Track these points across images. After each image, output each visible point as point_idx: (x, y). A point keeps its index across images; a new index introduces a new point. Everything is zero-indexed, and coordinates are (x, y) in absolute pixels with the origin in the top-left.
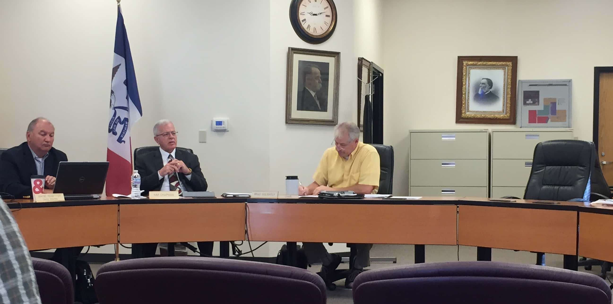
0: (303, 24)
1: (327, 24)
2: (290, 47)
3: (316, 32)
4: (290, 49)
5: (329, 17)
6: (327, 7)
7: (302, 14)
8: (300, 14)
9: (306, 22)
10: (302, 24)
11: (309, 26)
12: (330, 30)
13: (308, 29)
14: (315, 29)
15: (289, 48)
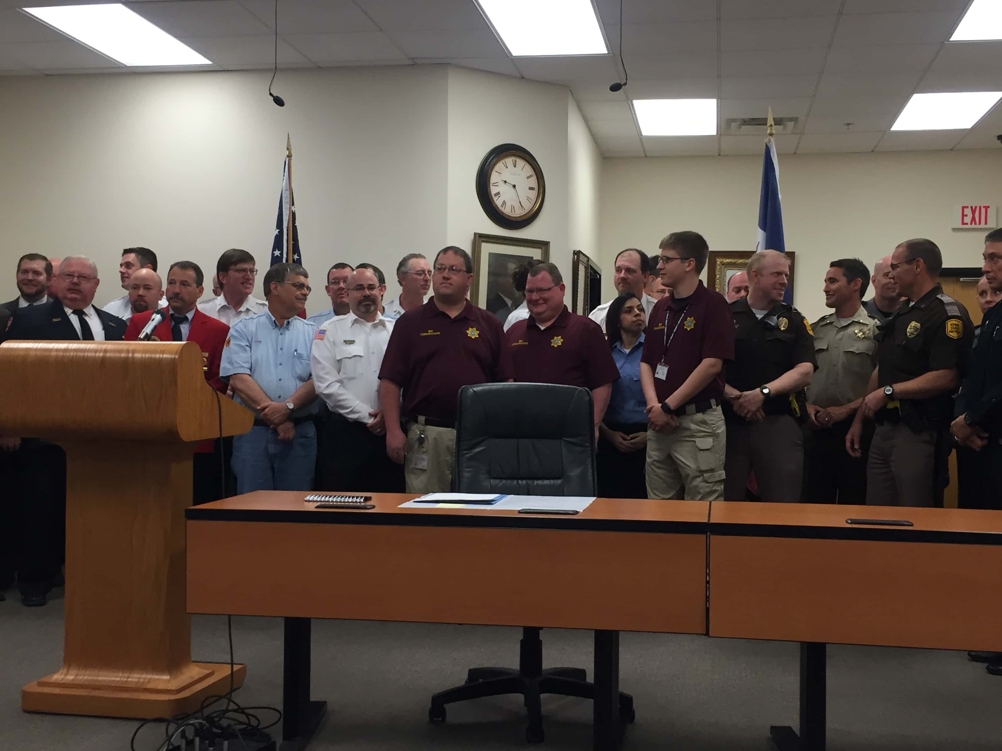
0: (496, 199)
1: (530, 200)
2: (476, 232)
3: (515, 212)
4: (477, 236)
5: (534, 190)
6: (531, 176)
7: (494, 184)
8: (491, 185)
9: (500, 197)
10: (494, 199)
11: (504, 203)
12: (536, 209)
13: (502, 207)
14: (513, 207)
15: (475, 234)
